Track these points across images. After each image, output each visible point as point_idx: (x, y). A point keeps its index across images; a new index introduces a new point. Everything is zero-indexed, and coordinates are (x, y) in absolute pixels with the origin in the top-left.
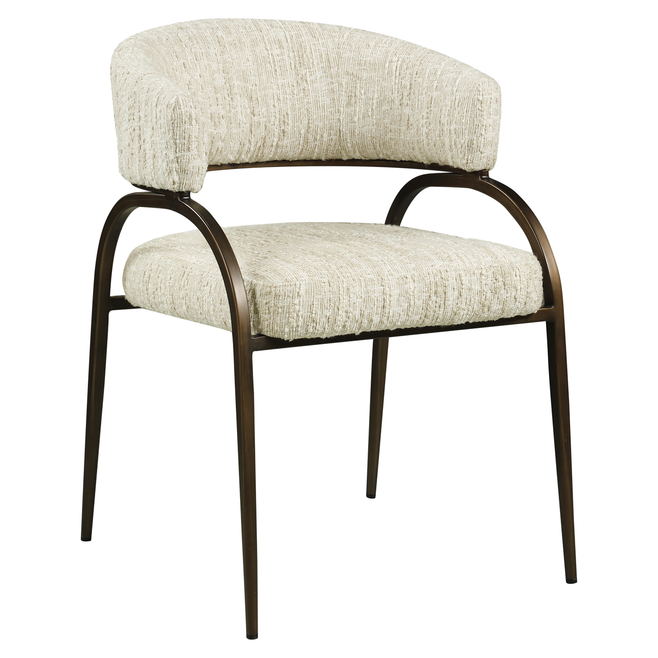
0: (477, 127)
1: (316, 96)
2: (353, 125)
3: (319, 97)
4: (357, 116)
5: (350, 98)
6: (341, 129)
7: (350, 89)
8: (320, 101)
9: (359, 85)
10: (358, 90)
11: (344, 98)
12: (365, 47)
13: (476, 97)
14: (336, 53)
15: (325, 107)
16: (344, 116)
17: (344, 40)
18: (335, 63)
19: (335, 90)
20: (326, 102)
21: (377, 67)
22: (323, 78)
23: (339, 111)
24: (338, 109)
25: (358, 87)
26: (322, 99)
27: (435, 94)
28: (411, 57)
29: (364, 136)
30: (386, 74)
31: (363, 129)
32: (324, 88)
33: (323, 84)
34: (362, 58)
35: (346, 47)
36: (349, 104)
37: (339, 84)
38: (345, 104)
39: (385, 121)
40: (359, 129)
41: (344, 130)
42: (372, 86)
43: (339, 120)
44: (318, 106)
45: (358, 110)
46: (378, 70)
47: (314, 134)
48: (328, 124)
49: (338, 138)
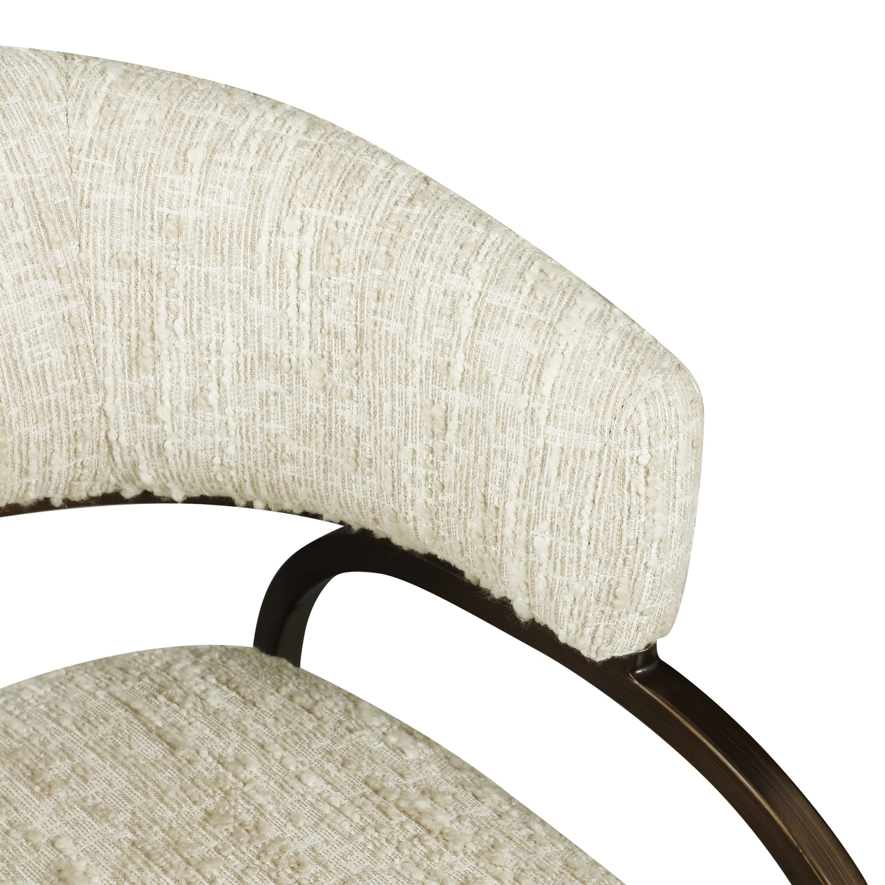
0: (631, 547)
1: (11, 345)
2: (155, 427)
3: (20, 345)
4: (167, 403)
5: (134, 345)
6: (112, 436)
7: (133, 314)
8: (27, 358)
9: (163, 301)
10: (163, 319)
11: (113, 348)
12: (171, 166)
13: (628, 454)
14: (64, 187)
15: (49, 379)
16: (118, 401)
17: (89, 134)
18: (67, 228)
19: (75, 320)
20: (47, 360)
21: (226, 245)
22: (27, 279)
23: (99, 386)
24: (96, 381)
25: (162, 310)
26: (31, 354)
27: (459, 400)
28: (351, 222)
29: (196, 459)
30: (263, 276)
31: (191, 441)
32: (36, 316)
33: (31, 300)
34: (166, 211)
35: (99, 162)
36: (134, 364)
37: (89, 298)
38: (118, 365)
39: (273, 426)
40: (177, 441)
41: (122, 439)
42: (212, 309)
43: (102, 410)
44: (22, 375)
45: (167, 386)
46: (230, 258)
47: (18, 460)
48: (63, 426)
49: (103, 459)
